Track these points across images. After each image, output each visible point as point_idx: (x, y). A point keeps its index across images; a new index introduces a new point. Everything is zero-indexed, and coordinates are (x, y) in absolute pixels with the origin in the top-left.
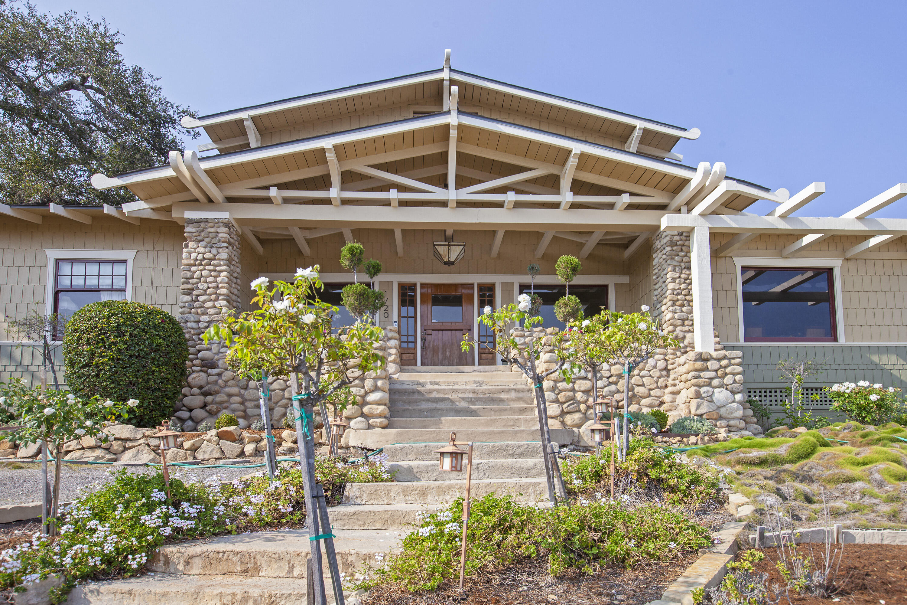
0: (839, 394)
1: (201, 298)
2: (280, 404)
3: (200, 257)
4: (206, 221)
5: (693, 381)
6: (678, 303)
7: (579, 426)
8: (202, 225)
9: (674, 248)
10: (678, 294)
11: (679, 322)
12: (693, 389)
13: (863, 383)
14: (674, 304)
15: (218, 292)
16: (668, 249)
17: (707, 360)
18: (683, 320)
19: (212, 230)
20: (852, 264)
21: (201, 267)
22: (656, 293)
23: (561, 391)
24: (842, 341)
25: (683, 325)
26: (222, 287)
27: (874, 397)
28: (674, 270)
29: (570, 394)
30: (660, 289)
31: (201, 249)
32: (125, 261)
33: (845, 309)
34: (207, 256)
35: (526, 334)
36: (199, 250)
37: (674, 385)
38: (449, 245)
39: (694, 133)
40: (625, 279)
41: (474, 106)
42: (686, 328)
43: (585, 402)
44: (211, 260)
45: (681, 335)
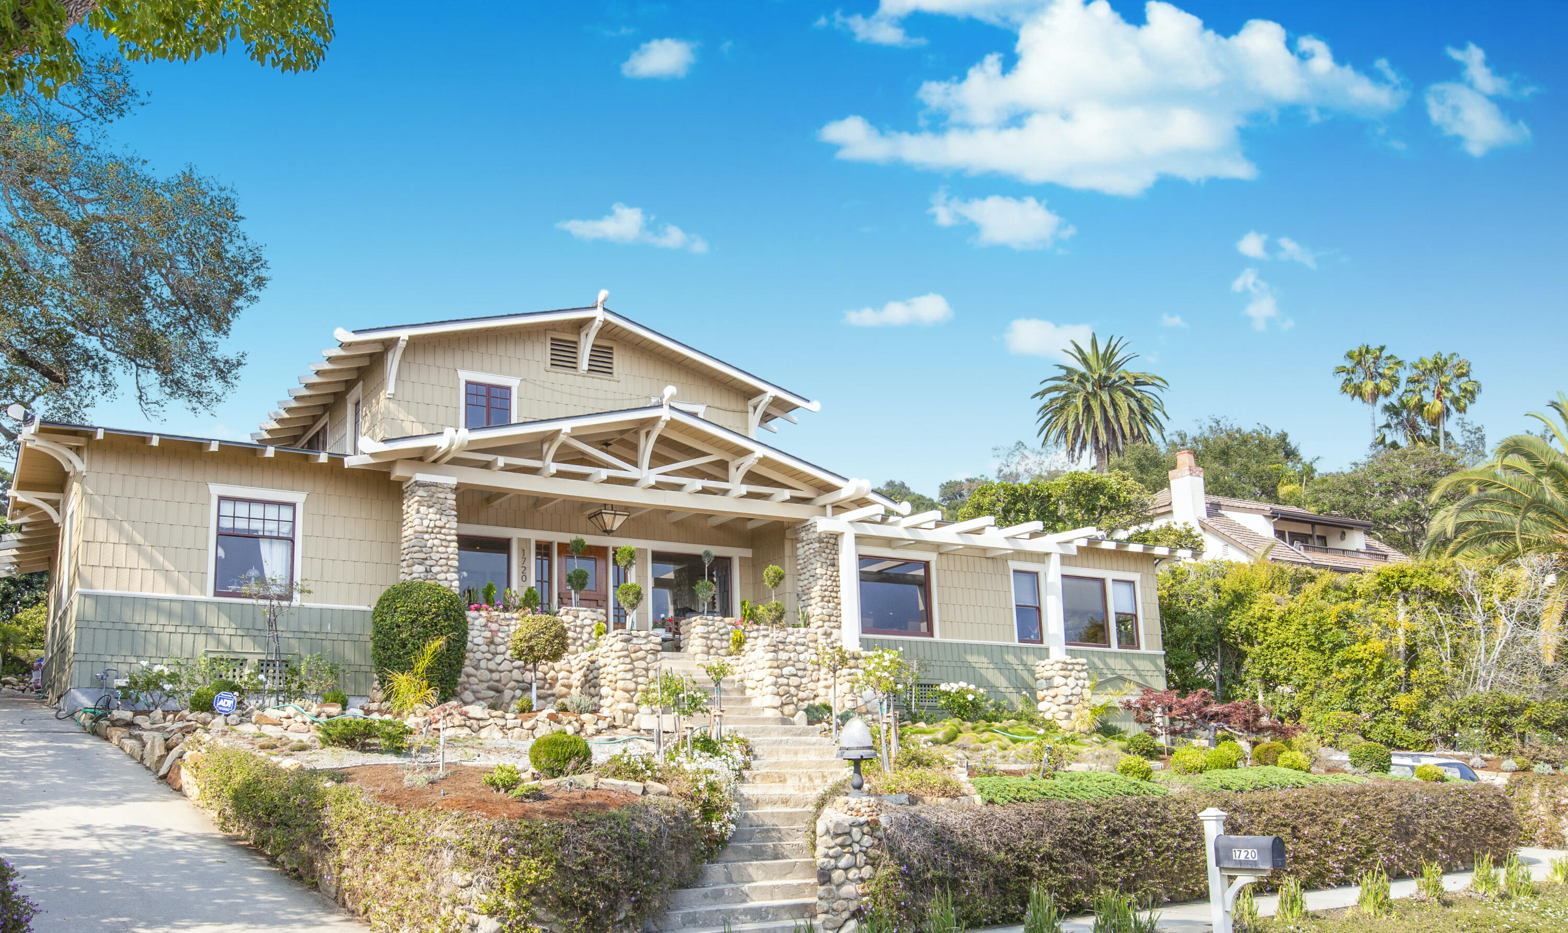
0: (947, 693)
1: (434, 569)
2: (509, 686)
3: (432, 525)
4: (436, 485)
5: (848, 678)
6: (826, 599)
7: (793, 716)
8: (433, 489)
9: (822, 545)
10: (826, 590)
11: (827, 618)
12: (849, 685)
13: (963, 684)
14: (822, 601)
15: (449, 563)
16: (817, 545)
17: (857, 659)
18: (830, 616)
19: (442, 495)
20: (944, 557)
21: (433, 536)
22: (801, 584)
23: (781, 685)
24: (937, 637)
25: (829, 621)
26: (453, 559)
27: (970, 697)
28: (822, 567)
29: (786, 688)
30: (806, 582)
31: (431, 516)
32: (293, 505)
33: (940, 604)
34: (438, 523)
35: (710, 623)
36: (430, 516)
37: (826, 679)
38: (615, 514)
39: (815, 406)
40: (748, 553)
41: (610, 339)
42: (832, 624)
43: (796, 696)
44: (441, 528)
45: (829, 631)
